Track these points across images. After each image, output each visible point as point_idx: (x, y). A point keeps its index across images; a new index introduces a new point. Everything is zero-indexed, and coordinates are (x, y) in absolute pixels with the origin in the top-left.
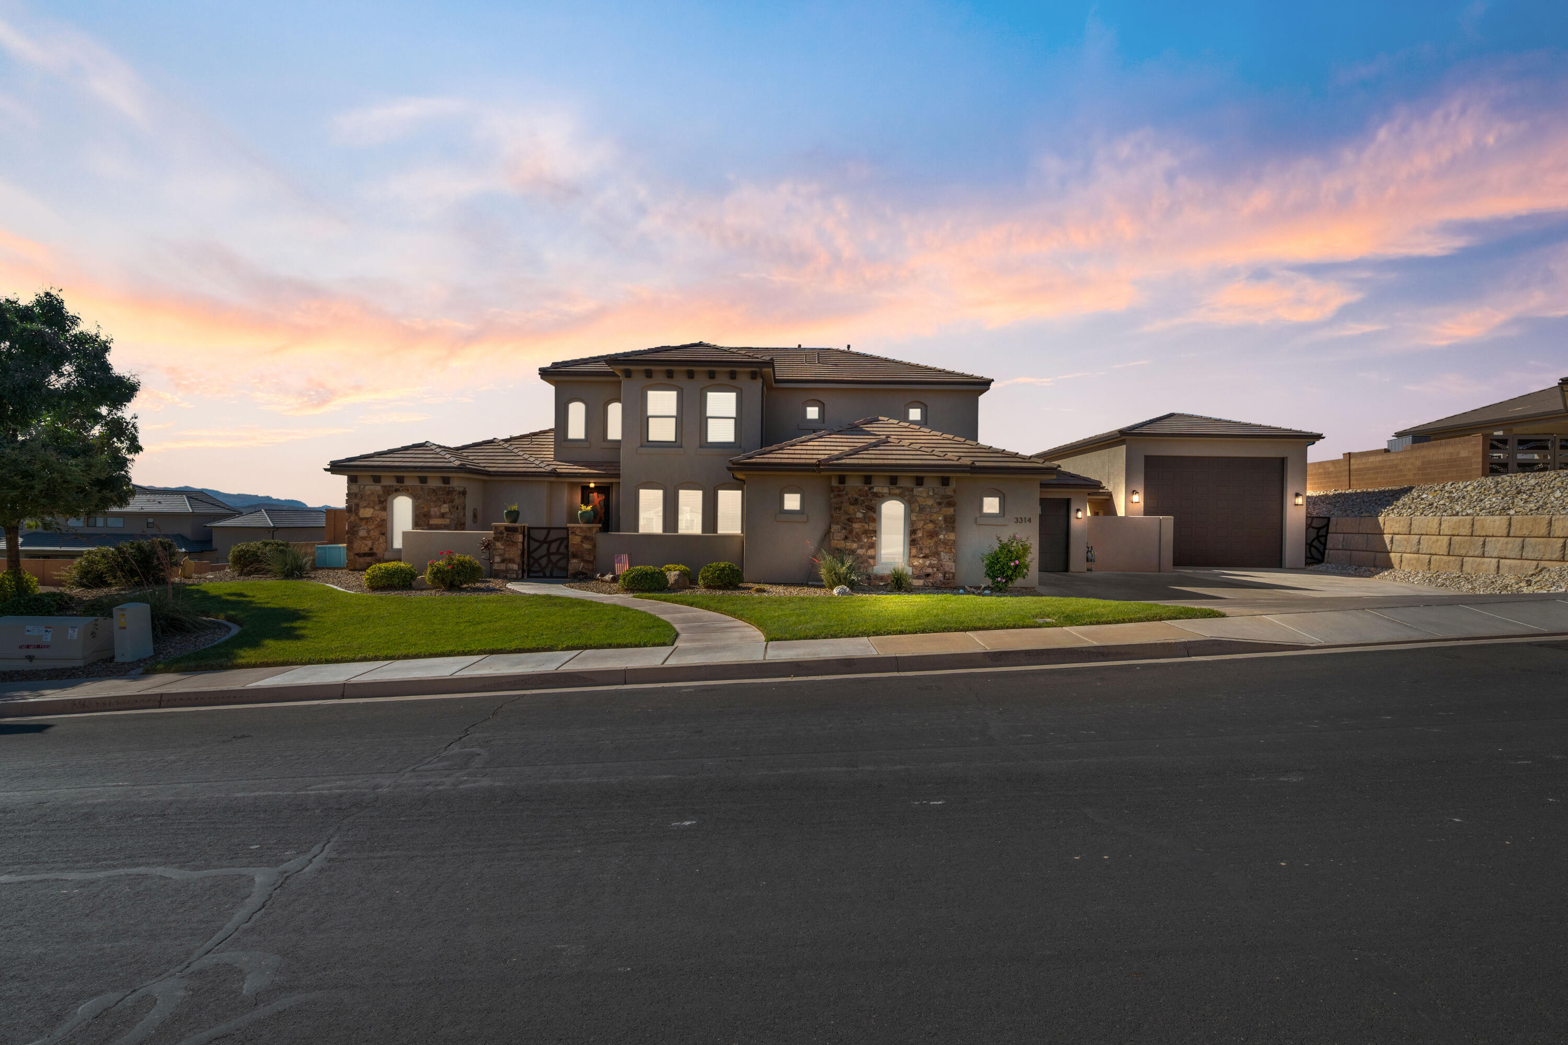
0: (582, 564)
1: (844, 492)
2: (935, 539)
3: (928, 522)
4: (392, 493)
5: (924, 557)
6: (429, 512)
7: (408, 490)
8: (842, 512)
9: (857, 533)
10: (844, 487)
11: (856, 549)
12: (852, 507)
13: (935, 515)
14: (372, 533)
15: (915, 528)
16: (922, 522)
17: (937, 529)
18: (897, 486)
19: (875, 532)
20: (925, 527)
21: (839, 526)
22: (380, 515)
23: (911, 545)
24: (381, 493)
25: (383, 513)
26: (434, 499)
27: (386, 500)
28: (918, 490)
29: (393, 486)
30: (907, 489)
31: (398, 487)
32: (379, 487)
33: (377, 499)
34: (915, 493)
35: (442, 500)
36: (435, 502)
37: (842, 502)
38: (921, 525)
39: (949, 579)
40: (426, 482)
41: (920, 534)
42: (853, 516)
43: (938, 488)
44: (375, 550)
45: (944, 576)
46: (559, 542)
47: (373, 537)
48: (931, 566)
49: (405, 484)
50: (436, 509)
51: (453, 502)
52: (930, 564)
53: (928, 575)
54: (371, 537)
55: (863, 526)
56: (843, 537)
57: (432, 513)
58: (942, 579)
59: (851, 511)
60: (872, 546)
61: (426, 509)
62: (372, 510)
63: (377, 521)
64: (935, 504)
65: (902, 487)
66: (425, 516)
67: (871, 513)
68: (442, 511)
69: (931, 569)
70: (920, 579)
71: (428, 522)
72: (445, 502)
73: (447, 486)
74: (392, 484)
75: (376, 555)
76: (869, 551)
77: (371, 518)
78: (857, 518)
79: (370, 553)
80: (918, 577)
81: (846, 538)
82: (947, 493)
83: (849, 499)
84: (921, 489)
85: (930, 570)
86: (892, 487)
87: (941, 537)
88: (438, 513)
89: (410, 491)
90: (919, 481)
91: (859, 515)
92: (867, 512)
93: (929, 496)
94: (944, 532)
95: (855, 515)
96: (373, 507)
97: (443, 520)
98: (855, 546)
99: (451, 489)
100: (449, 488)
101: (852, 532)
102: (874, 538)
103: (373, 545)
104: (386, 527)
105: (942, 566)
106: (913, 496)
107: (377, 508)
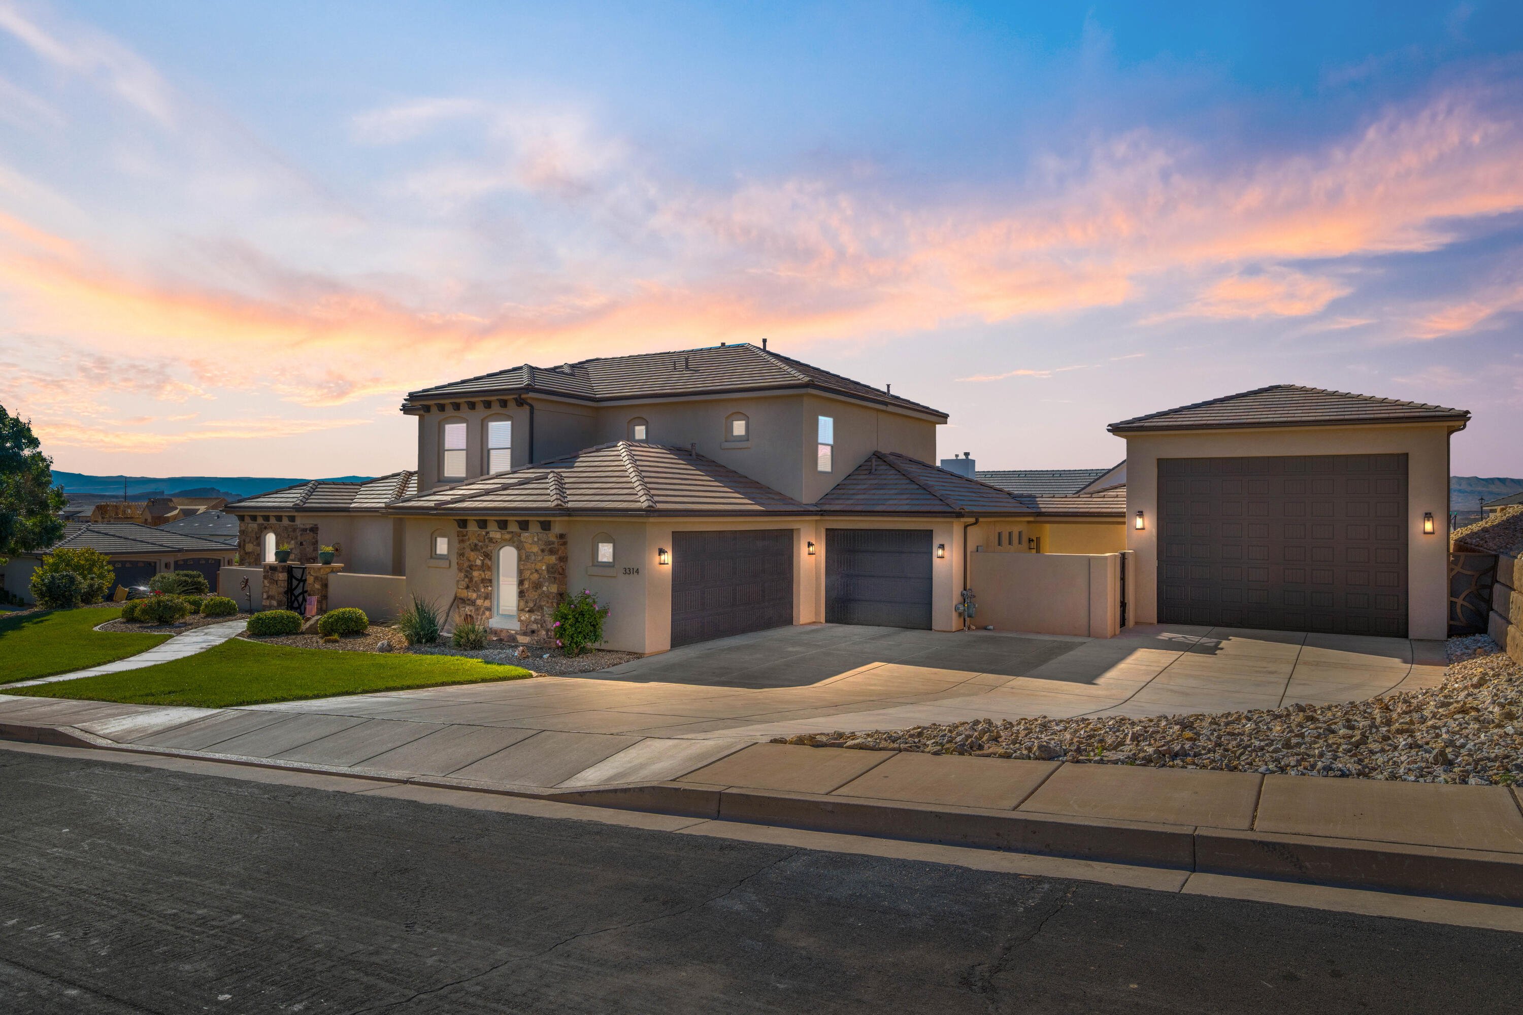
1: (467, 537)
2: (539, 591)
3: (534, 571)
5: (529, 611)
8: (465, 558)
9: (476, 582)
10: (467, 532)
11: (475, 600)
12: (472, 553)
13: (540, 564)
15: (523, 578)
16: (529, 572)
17: (541, 580)
18: (508, 530)
19: (490, 581)
20: (531, 577)
21: (463, 574)
23: (519, 597)
28: (525, 535)
30: (516, 533)
34: (522, 539)
37: (464, 548)
38: (528, 575)
39: (551, 638)
41: (526, 585)
42: (473, 563)
43: (541, 533)
45: (547, 634)
48: (536, 622)
52: (535, 619)
53: (533, 632)
55: (480, 575)
56: (465, 585)
58: (545, 637)
59: (472, 558)
60: (488, 597)
64: (539, 552)
65: (512, 532)
67: (487, 561)
69: (535, 625)
70: (526, 635)
76: (485, 602)
78: (476, 566)
80: (525, 634)
81: (467, 587)
82: (550, 539)
83: (470, 545)
84: (527, 534)
85: (535, 627)
86: (503, 531)
87: (545, 589)
90: (524, 525)
91: (479, 562)
92: (484, 559)
93: (534, 543)
94: (547, 584)
95: (475, 562)
98: (474, 595)
101: (472, 581)
102: (490, 588)
105: (545, 622)
106: (521, 542)
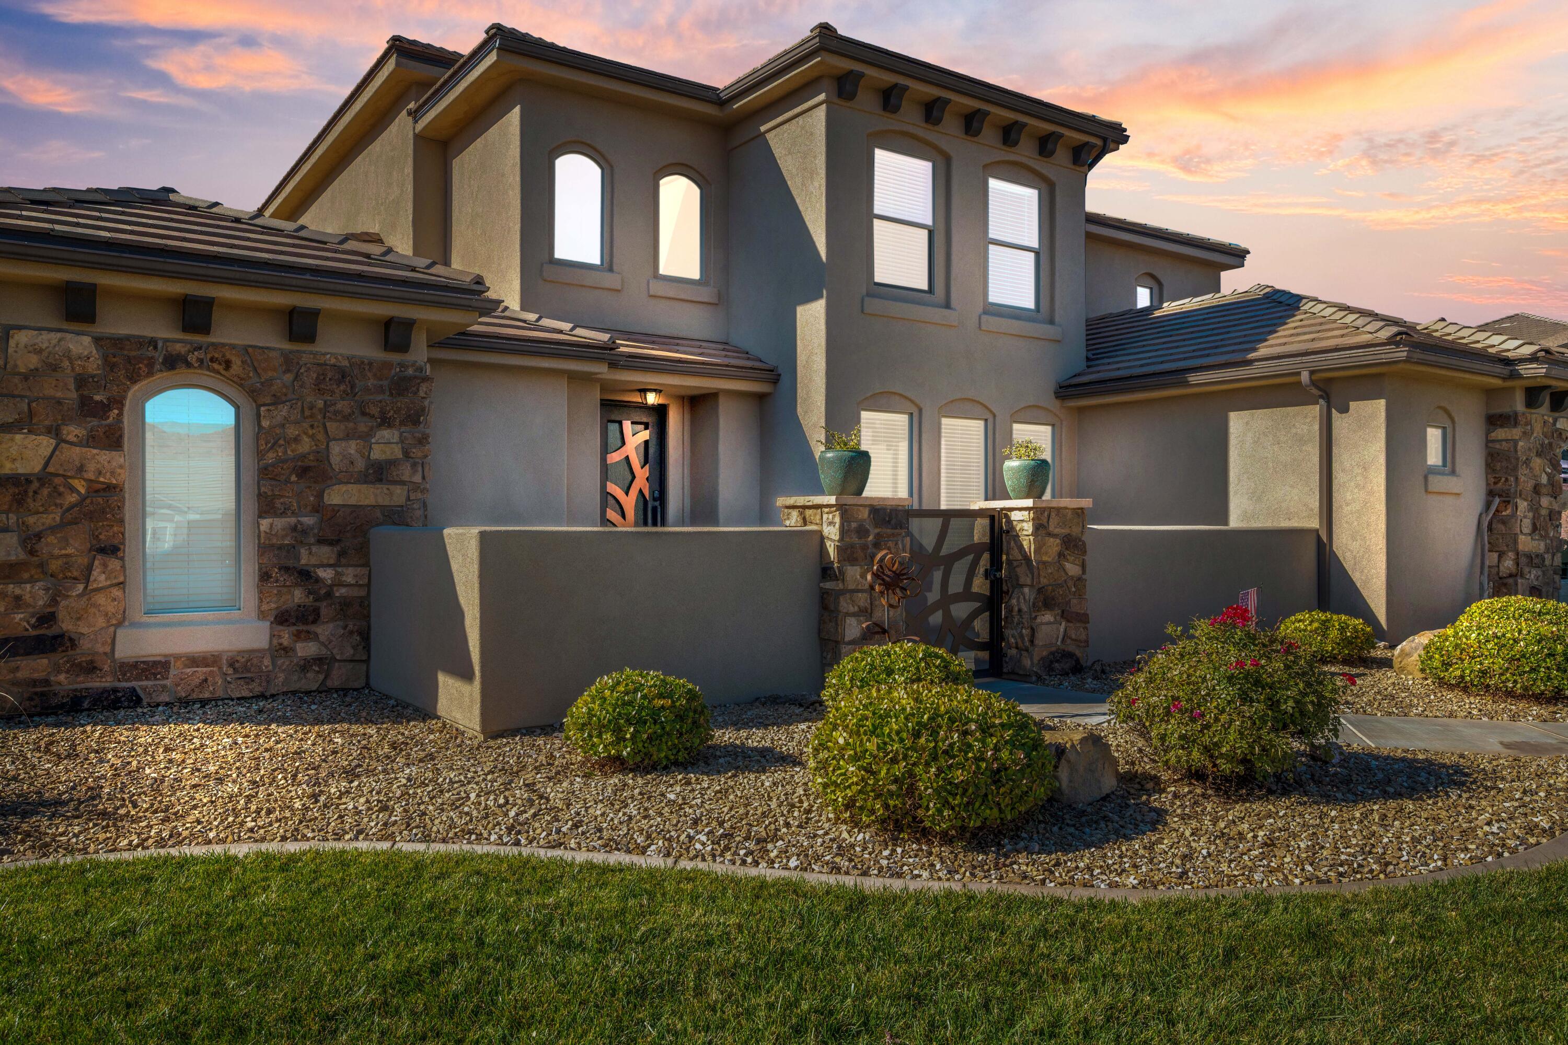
0: (1063, 624)
4: (150, 374)
6: (323, 457)
7: (228, 364)
14: (51, 545)
22: (91, 467)
24: (94, 366)
25: (103, 458)
26: (343, 406)
27: (119, 402)
29: (153, 342)
31: (179, 348)
32: (86, 340)
33: (71, 395)
35: (375, 411)
36: (346, 418)
40: (309, 337)
44: (66, 625)
46: (971, 557)
47: (54, 566)
49: (212, 339)
50: (352, 447)
51: (416, 423)
54: (41, 565)
57: (335, 460)
59: (1537, 471)
61: (305, 446)
62: (46, 444)
63: (73, 489)
66: (303, 471)
68: (377, 454)
71: (320, 495)
72: (386, 422)
73: (395, 357)
74: (149, 332)
75: (73, 643)
77: (44, 478)
79: (39, 639)
83: (1535, 442)
88: (360, 465)
89: (236, 368)
96: (54, 431)
97: (381, 489)
99: (410, 371)
100: (402, 365)
103: (54, 601)
104: (122, 521)
107: (73, 432)
